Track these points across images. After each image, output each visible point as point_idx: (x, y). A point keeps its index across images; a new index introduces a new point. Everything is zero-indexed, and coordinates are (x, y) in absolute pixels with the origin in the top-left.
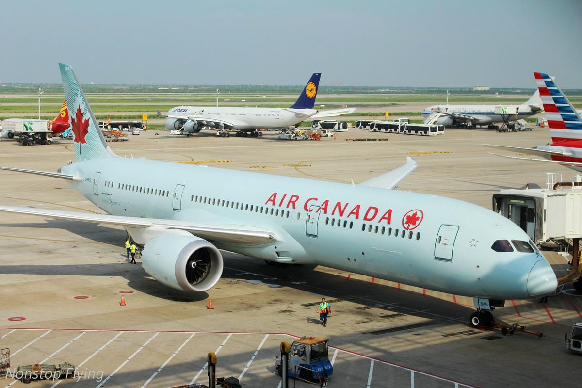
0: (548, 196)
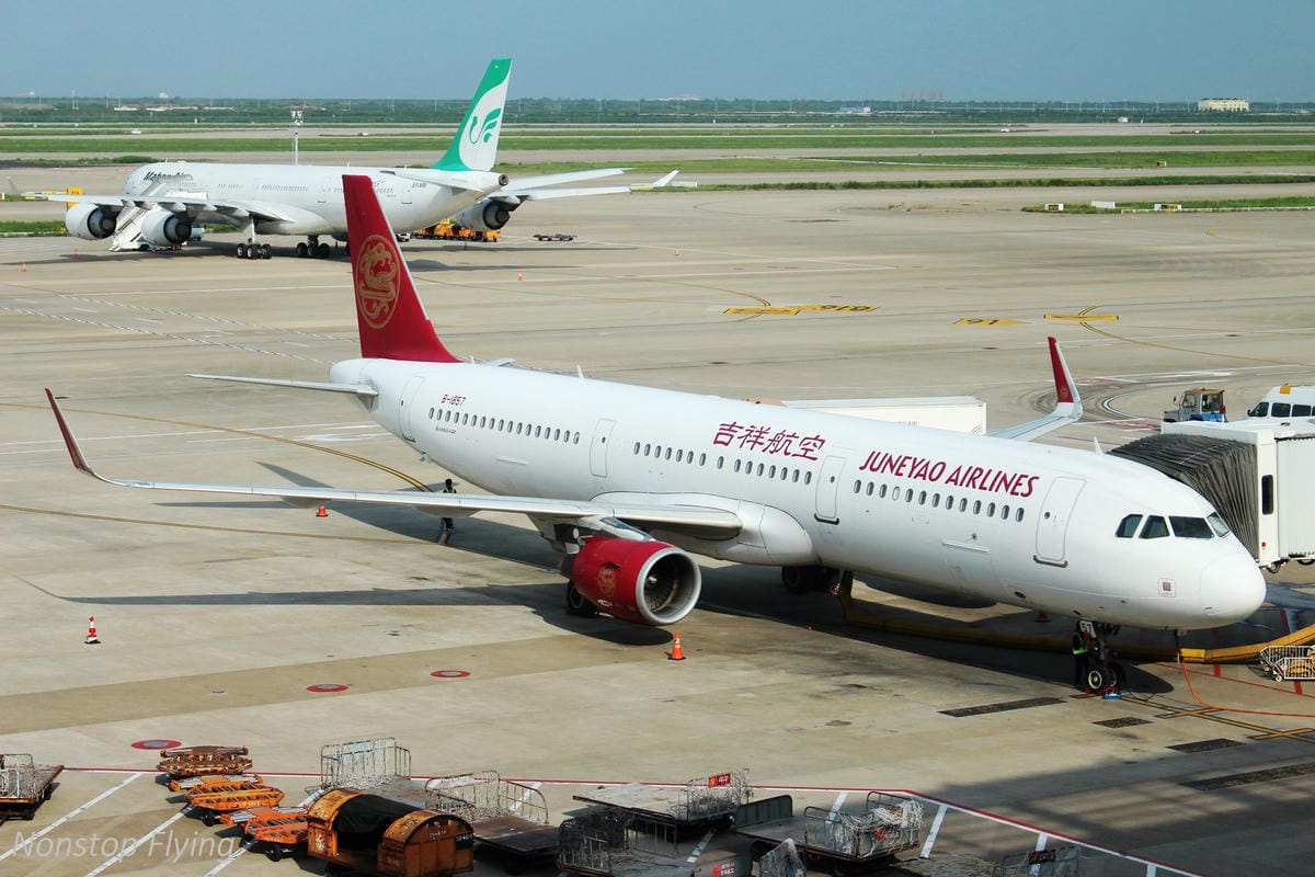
0: (1278, 440)
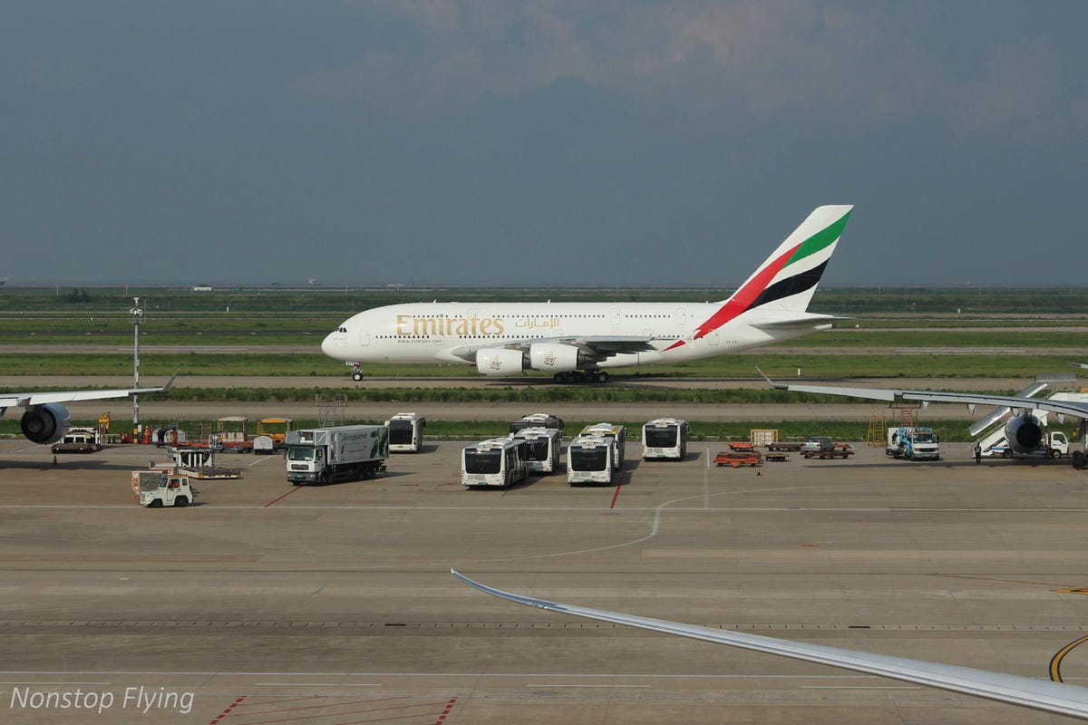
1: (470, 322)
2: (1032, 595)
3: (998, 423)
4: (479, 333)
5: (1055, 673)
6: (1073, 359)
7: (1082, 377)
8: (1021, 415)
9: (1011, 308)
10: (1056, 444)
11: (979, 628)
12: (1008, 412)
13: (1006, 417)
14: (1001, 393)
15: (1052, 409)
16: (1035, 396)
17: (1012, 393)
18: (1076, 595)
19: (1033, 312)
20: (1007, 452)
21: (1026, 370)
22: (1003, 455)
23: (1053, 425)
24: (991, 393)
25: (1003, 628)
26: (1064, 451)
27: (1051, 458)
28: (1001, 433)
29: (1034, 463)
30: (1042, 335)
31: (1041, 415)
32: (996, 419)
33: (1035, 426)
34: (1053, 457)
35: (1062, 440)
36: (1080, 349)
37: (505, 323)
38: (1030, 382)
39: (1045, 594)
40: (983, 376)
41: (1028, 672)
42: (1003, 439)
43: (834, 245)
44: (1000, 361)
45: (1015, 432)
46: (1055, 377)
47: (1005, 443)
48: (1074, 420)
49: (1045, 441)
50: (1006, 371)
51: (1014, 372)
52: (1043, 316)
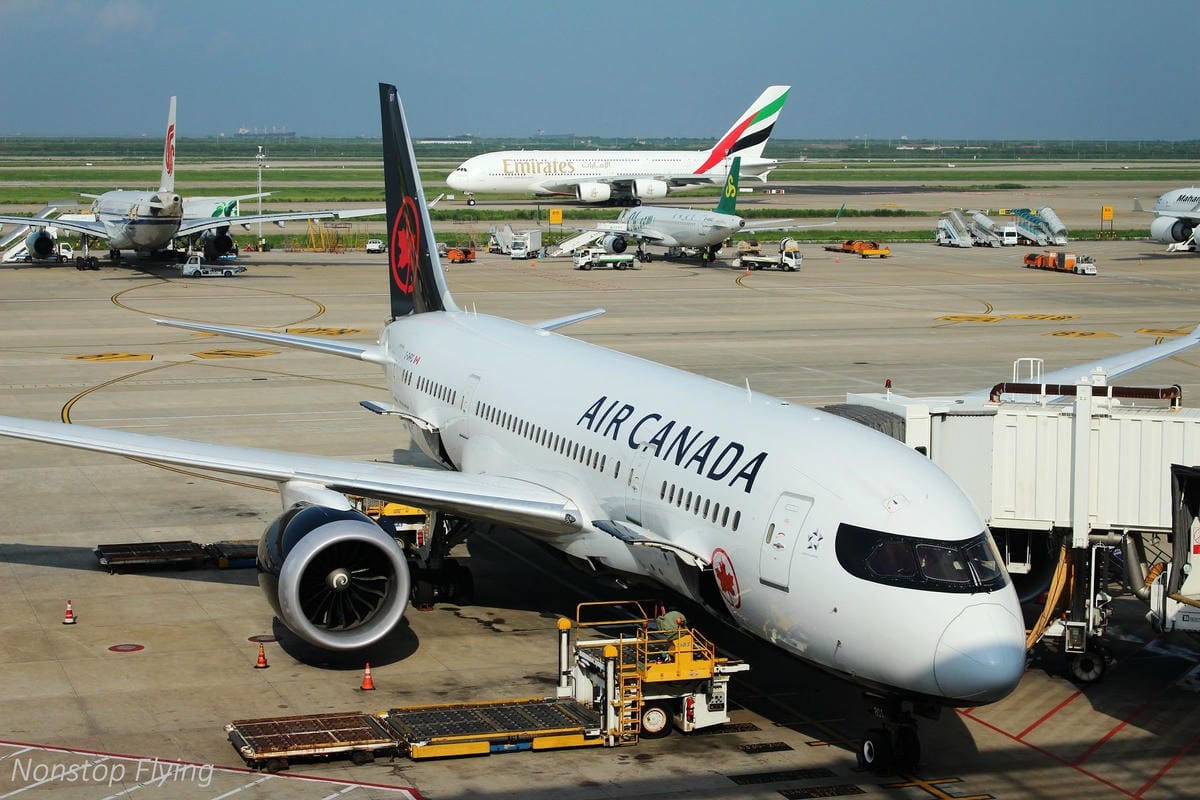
1: (552, 164)
2: (48, 362)
3: (21, 237)
4: (558, 172)
5: (65, 417)
6: (76, 189)
7: (83, 203)
8: (38, 231)
9: (29, 152)
10: (64, 252)
11: (8, 387)
12: (28, 230)
13: (27, 233)
14: (21, 215)
15: (60, 226)
16: (48, 217)
17: (30, 215)
18: (81, 361)
19: (45, 155)
20: (28, 258)
21: (40, 197)
22: (25, 261)
23: (61, 238)
24: (15, 215)
25: (27, 386)
26: (70, 257)
27: (60, 262)
28: (23, 245)
29: (48, 266)
30: (52, 172)
31: (53, 231)
32: (18, 234)
33: (48, 239)
34: (62, 261)
35: (68, 249)
36: (79, 182)
37: (576, 165)
38: (44, 206)
39: (56, 361)
40: (9, 202)
41: (45, 417)
42: (25, 249)
43: (778, 113)
44: (20, 191)
45: (33, 243)
46: (62, 202)
47: (26, 251)
48: (77, 235)
49: (55, 249)
50: (27, 199)
51: (32, 199)
52: (53, 158)
